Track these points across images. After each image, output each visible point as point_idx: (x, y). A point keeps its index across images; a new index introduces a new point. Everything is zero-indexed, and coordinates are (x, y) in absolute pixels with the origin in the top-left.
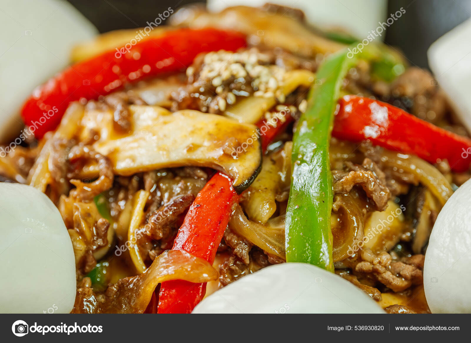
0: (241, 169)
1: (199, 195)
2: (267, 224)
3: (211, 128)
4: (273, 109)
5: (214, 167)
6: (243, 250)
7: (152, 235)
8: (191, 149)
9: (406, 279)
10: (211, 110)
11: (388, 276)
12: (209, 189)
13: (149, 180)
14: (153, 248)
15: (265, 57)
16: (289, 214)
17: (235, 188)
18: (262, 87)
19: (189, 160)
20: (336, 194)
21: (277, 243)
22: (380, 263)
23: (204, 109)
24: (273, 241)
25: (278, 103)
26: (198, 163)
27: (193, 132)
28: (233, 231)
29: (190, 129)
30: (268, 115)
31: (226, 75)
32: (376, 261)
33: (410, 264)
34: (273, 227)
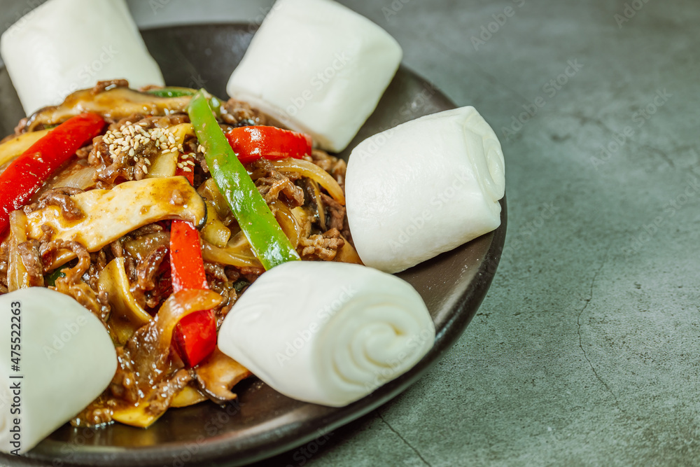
0: (194, 211)
1: (171, 243)
2: (227, 246)
3: (150, 189)
4: (180, 160)
5: (169, 218)
6: (219, 273)
7: (146, 288)
8: (144, 210)
9: (334, 249)
10: (137, 177)
11: (324, 251)
12: (177, 236)
13: (118, 248)
14: (147, 299)
15: (144, 123)
16: (245, 232)
17: (196, 227)
18: (164, 146)
19: (147, 220)
20: (269, 204)
21: (246, 257)
22: (318, 243)
23: (131, 178)
24: (243, 256)
25: (181, 154)
26: (155, 220)
27: (137, 198)
28: (206, 261)
29: (135, 196)
30: (181, 165)
31: (136, 146)
32: (315, 244)
33: (332, 237)
34: (235, 247)
